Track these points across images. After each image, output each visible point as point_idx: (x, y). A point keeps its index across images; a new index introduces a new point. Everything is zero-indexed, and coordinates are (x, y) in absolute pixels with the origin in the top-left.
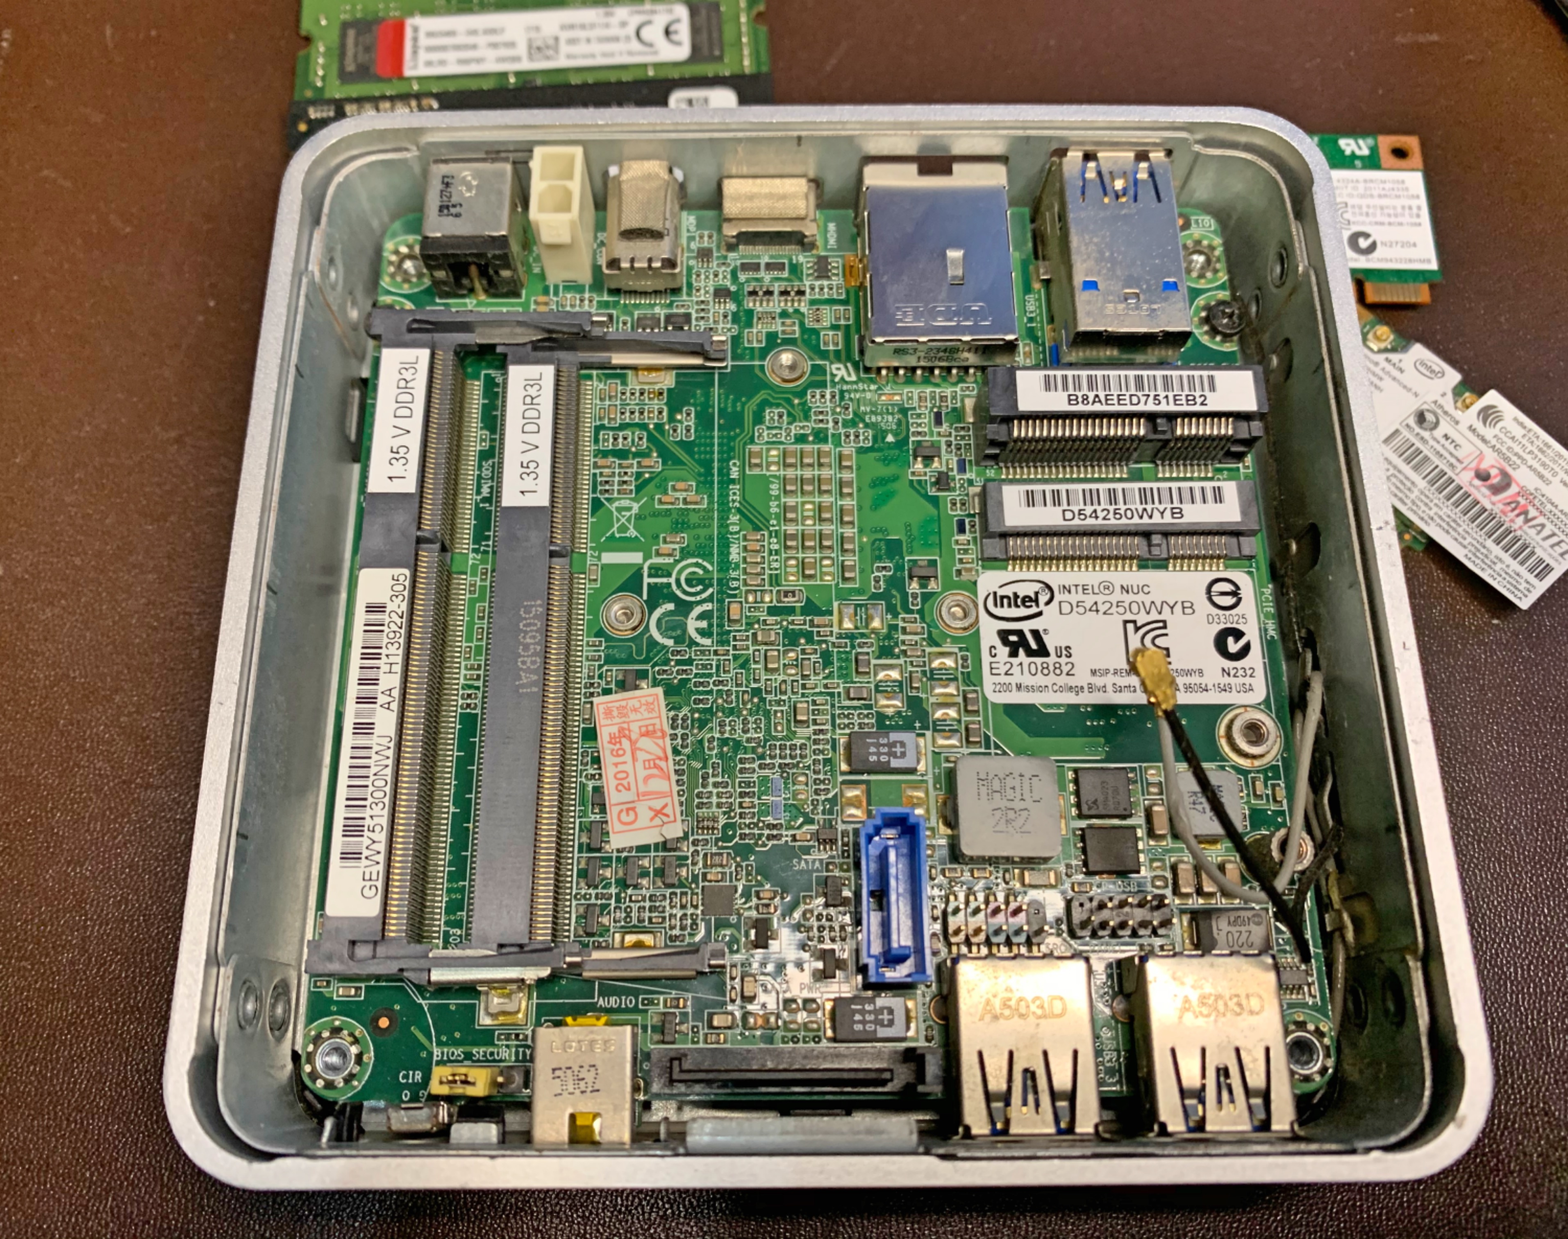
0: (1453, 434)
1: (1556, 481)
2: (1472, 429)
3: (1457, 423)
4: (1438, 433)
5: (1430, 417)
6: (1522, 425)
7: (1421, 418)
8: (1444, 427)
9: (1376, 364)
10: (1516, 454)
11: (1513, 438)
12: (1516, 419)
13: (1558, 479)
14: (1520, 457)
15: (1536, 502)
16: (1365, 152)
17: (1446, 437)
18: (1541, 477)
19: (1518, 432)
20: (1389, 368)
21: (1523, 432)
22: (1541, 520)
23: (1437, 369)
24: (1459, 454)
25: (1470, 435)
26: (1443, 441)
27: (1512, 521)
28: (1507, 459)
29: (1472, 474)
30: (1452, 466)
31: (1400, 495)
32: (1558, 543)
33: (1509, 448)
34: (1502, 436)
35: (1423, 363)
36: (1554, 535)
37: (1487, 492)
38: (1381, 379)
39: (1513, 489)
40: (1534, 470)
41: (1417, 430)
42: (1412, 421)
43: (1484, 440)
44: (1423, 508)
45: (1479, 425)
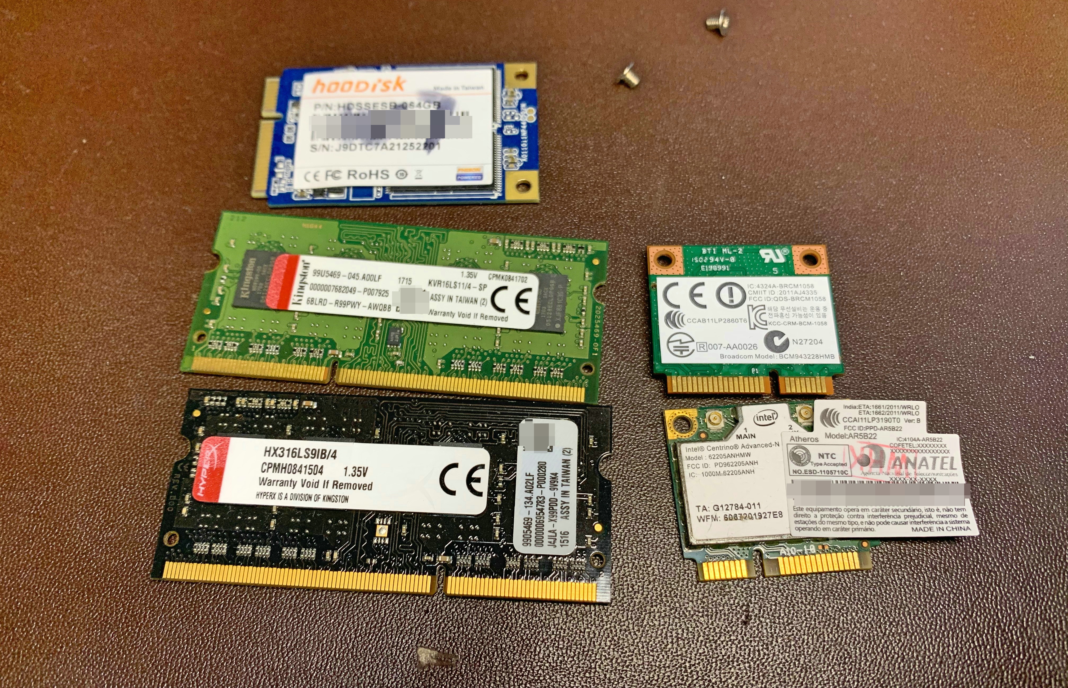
0: (823, 450)
1: (902, 424)
2: (829, 436)
3: (817, 440)
4: (815, 458)
5: (799, 452)
6: (851, 407)
7: (795, 458)
8: (814, 451)
9: (736, 447)
10: (867, 428)
11: (855, 420)
12: (845, 407)
13: (902, 421)
14: (871, 428)
15: (906, 447)
16: (782, 260)
17: (821, 456)
18: (893, 429)
19: (854, 413)
20: (745, 441)
21: (857, 410)
22: (920, 456)
23: (769, 413)
24: (839, 460)
25: (830, 441)
26: (822, 461)
27: (908, 474)
28: (865, 436)
29: (858, 466)
30: (843, 472)
31: (839, 526)
32: (943, 463)
33: (859, 428)
34: (848, 424)
35: (759, 418)
36: (935, 459)
37: (876, 470)
38: (749, 455)
39: (887, 451)
40: (886, 428)
41: (802, 469)
42: (794, 467)
43: (842, 437)
44: (859, 520)
45: (829, 430)
